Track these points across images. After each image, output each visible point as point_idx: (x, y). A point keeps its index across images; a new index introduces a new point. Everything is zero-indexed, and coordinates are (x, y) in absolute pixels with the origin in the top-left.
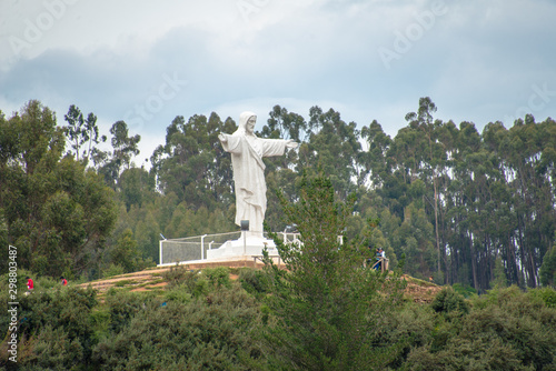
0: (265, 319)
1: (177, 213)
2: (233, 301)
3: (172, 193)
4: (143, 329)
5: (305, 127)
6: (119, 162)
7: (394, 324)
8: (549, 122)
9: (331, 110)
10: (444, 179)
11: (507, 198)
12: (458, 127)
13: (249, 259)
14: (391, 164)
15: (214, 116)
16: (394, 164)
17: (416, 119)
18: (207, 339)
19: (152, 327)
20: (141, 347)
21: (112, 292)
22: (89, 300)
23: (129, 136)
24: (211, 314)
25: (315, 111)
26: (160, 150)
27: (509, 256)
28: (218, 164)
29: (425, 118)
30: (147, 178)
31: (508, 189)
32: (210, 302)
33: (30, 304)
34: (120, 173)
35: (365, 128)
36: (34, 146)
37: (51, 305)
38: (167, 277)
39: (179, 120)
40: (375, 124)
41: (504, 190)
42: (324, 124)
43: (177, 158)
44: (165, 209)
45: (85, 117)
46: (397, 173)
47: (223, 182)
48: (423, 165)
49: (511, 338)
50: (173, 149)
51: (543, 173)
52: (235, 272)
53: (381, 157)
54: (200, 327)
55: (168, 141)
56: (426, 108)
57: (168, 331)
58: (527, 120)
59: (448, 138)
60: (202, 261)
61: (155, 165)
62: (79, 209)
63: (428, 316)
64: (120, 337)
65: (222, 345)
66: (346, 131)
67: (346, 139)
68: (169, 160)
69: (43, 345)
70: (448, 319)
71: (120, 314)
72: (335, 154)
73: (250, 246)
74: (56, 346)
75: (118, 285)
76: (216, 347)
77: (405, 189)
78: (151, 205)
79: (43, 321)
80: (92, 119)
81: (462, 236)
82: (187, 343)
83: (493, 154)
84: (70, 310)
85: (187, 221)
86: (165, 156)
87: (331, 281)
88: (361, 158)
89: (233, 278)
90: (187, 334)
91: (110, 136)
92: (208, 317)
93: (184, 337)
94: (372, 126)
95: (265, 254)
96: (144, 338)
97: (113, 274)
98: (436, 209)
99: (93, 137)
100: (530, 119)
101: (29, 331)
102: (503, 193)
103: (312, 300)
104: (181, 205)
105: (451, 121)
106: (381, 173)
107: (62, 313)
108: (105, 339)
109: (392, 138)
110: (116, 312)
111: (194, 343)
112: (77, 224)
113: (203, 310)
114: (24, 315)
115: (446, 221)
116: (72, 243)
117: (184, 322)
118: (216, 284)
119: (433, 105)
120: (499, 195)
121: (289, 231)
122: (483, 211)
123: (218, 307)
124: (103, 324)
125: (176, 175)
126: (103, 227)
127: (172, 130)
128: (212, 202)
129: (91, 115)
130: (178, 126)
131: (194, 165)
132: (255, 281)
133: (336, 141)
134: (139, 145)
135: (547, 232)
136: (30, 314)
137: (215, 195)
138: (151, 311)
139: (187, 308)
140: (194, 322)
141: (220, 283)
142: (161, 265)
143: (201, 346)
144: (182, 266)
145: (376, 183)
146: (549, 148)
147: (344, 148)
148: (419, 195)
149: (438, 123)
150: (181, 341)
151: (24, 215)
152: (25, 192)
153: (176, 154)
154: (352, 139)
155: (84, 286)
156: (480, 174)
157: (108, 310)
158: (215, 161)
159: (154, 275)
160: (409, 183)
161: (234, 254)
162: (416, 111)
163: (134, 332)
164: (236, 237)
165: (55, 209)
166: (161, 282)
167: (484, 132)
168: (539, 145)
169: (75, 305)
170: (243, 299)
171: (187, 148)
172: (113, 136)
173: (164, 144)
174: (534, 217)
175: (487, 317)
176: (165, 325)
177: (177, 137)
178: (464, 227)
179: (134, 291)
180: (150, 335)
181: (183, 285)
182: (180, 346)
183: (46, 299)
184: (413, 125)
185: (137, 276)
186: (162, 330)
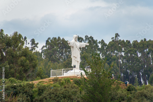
0: (81, 92)
1: (49, 64)
2: (72, 87)
3: (48, 58)
4: (47, 94)
5: (84, 41)
6: (32, 50)
7: (116, 94)
8: (150, 40)
9: (91, 36)
10: (122, 56)
11: (139, 61)
12: (125, 41)
13: (76, 76)
14: (107, 51)
15: (59, 38)
16: (108, 51)
17: (114, 39)
18: (65, 98)
19: (50, 94)
20: (46, 100)
21: (38, 84)
22: (32, 86)
23: (35, 43)
24: (66, 91)
25: (86, 37)
26: (44, 47)
27: (139, 77)
28: (60, 51)
29: (117, 39)
30: (40, 54)
31: (139, 59)
32: (65, 87)
33: (16, 87)
34: (33, 53)
35: (100, 41)
36: (16, 44)
37: (22, 87)
38: (53, 80)
39: (49, 38)
40: (102, 40)
41: (138, 59)
42: (89, 40)
43: (49, 49)
44: (46, 63)
45: (24, 38)
46: (109, 54)
47: (61, 56)
48: (116, 52)
49: (149, 99)
50: (47, 46)
51: (149, 54)
52: (72, 79)
53: (104, 49)
54: (63, 94)
55: (46, 44)
56: (117, 36)
57: (54, 95)
58: (144, 40)
59: (123, 44)
60: (62, 76)
61: (42, 51)
62: (28, 62)
63: (126, 92)
64: (41, 97)
65: (69, 99)
66: (95, 42)
67: (95, 44)
68: (46, 49)
69: (20, 98)
70: (131, 93)
71: (41, 90)
72: (92, 48)
73: (76, 72)
74: (23, 99)
75: (40, 82)
76: (67, 100)
77: (111, 58)
78: (42, 61)
79: (19, 92)
80: (25, 38)
81: (126, 71)
82: (59, 99)
83: (135, 49)
84: (27, 89)
85: (52, 66)
86: (45, 48)
87: (100, 82)
88: (99, 49)
89: (72, 81)
90: (59, 96)
91: (30, 43)
92: (65, 92)
93: (58, 97)
94: (102, 41)
95: (81, 74)
96: (47, 97)
97: (38, 79)
98: (119, 64)
99: (26, 43)
100: (145, 40)
101: (16, 95)
102: (138, 60)
103: (94, 87)
104: (50, 62)
105: (123, 40)
106: (104, 54)
107: (25, 90)
108: (37, 97)
109: (107, 44)
110: (39, 90)
111: (61, 99)
112: (27, 66)
113: (63, 89)
114: (15, 90)
115: (122, 67)
116: (26, 71)
117: (58, 93)
118: (67, 82)
119: (119, 35)
120: (136, 60)
121: (86, 68)
122: (132, 64)
123: (67, 89)
124: (36, 93)
125: (48, 54)
126: (34, 67)
127: (47, 41)
128: (58, 61)
129: (25, 37)
130: (49, 40)
131: (53, 51)
132: (78, 82)
133: (92, 45)
134: (38, 45)
135: (150, 71)
136: (16, 90)
137: (59, 59)
138: (49, 90)
139: (59, 89)
140: (61, 93)
141: (68, 82)
142: (51, 77)
143: (63, 99)
144: (57, 78)
145: (103, 56)
146: (150, 48)
147: (94, 47)
148: (115, 60)
149: (120, 40)
150: (57, 98)
151: (13, 63)
152: (13, 57)
153: (48, 48)
154: (97, 44)
155: (31, 82)
156: (131, 54)
157: (37, 89)
158: (59, 50)
159: (49, 80)
160: (112, 56)
161: (71, 74)
162: (114, 37)
163: (45, 95)
164: (72, 70)
165: (22, 61)
166: (51, 82)
167: (133, 43)
168: (148, 47)
169: (28, 88)
170: (74, 87)
171: (51, 46)
172: (31, 43)
173: (45, 45)
174: (146, 66)
175: (142, 93)
176: (53, 93)
177: (49, 43)
178: (127, 69)
179: (44, 84)
180: (49, 96)
181: (58, 83)
182: (57, 99)
183: (20, 86)
184: (113, 41)
185: (44, 80)
186: (52, 95)
